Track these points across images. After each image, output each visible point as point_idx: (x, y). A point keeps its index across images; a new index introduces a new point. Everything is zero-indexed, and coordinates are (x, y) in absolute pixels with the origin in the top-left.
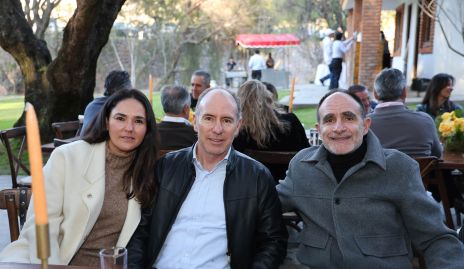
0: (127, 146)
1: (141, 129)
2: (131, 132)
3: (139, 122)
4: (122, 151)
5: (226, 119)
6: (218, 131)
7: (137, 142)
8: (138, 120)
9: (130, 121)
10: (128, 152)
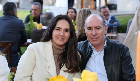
0: (61, 43)
1: (67, 34)
2: (63, 36)
3: (67, 31)
4: (58, 45)
5: (98, 28)
6: (94, 34)
7: (66, 41)
8: (66, 30)
9: (62, 31)
10: (62, 46)
